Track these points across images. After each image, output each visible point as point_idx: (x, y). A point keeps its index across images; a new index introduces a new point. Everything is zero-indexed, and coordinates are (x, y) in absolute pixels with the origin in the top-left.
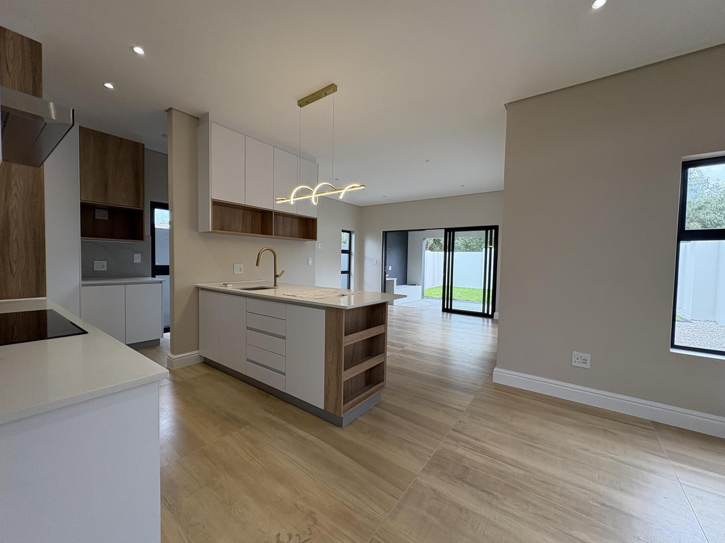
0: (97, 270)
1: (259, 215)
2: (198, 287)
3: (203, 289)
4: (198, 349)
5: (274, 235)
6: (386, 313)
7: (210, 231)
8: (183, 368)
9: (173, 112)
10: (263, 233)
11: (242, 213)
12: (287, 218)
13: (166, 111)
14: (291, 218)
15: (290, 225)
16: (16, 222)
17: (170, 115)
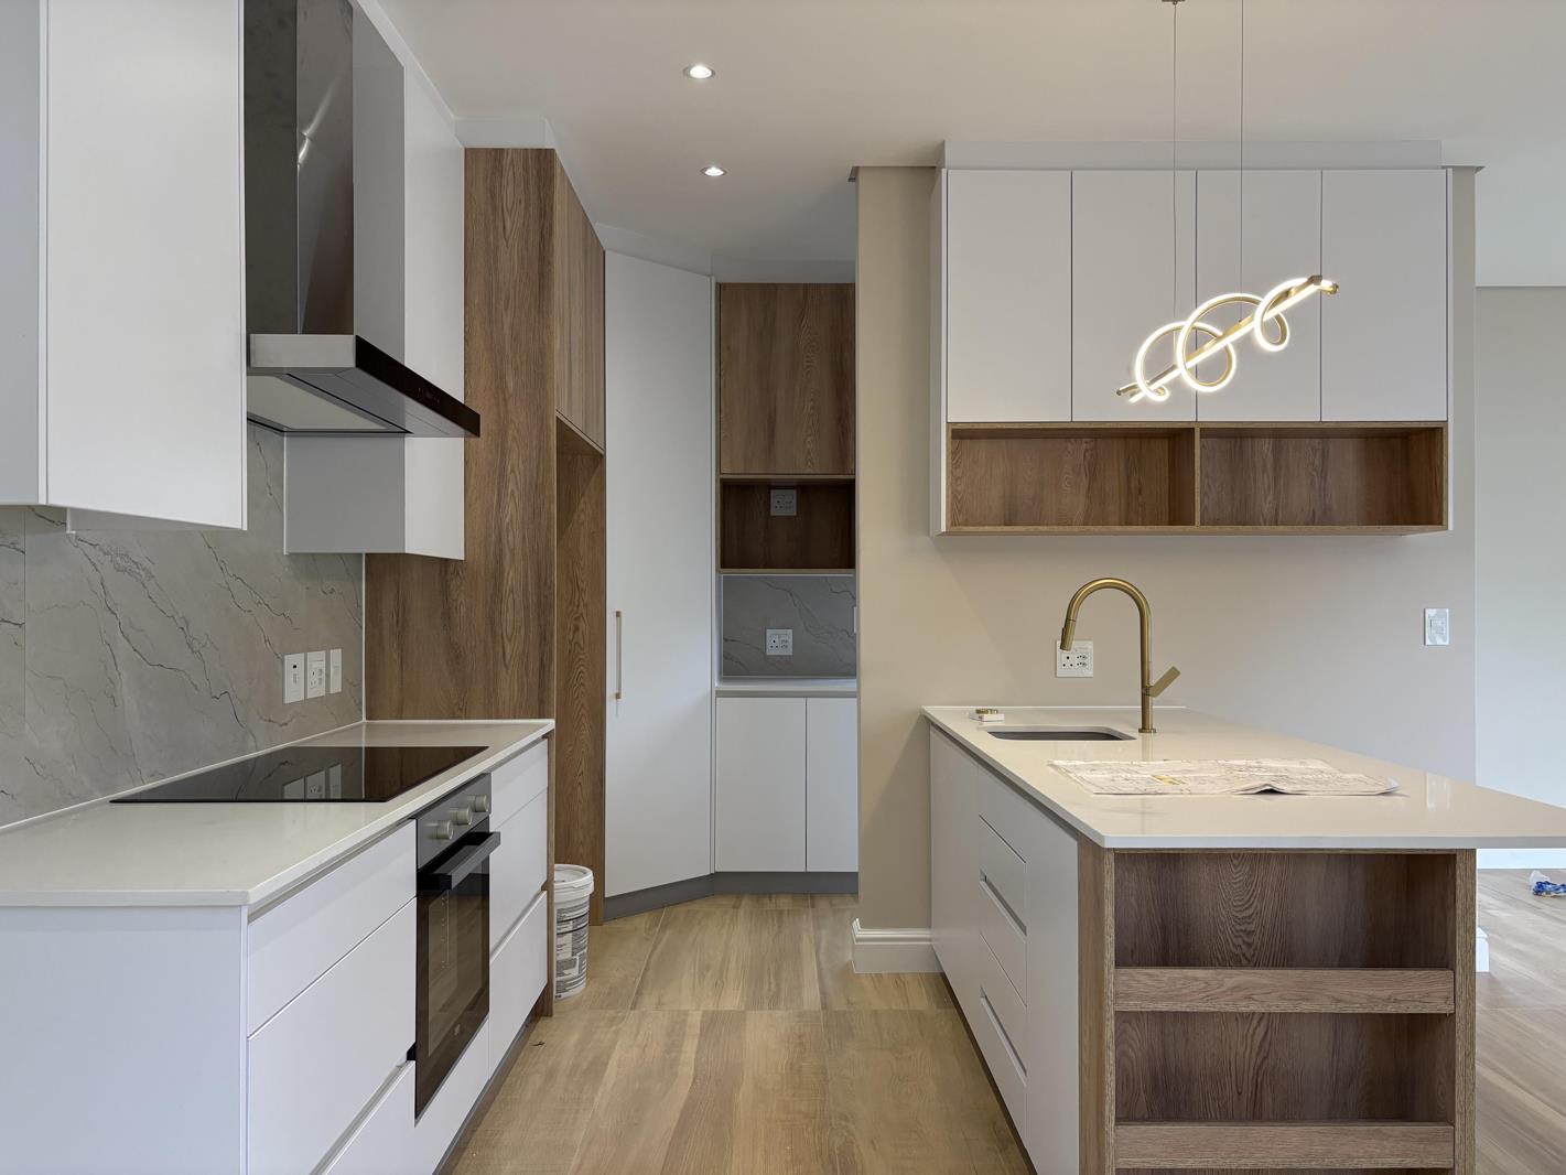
0: (773, 653)
1: (1161, 448)
4: (928, 925)
5: (1202, 524)
6: (1459, 912)
7: (944, 529)
8: (879, 976)
9: (862, 177)
10: (1171, 523)
11: (1086, 450)
12: (1293, 441)
13: (850, 180)
14: (1317, 441)
15: (1315, 473)
16: (512, 552)
17: (857, 187)
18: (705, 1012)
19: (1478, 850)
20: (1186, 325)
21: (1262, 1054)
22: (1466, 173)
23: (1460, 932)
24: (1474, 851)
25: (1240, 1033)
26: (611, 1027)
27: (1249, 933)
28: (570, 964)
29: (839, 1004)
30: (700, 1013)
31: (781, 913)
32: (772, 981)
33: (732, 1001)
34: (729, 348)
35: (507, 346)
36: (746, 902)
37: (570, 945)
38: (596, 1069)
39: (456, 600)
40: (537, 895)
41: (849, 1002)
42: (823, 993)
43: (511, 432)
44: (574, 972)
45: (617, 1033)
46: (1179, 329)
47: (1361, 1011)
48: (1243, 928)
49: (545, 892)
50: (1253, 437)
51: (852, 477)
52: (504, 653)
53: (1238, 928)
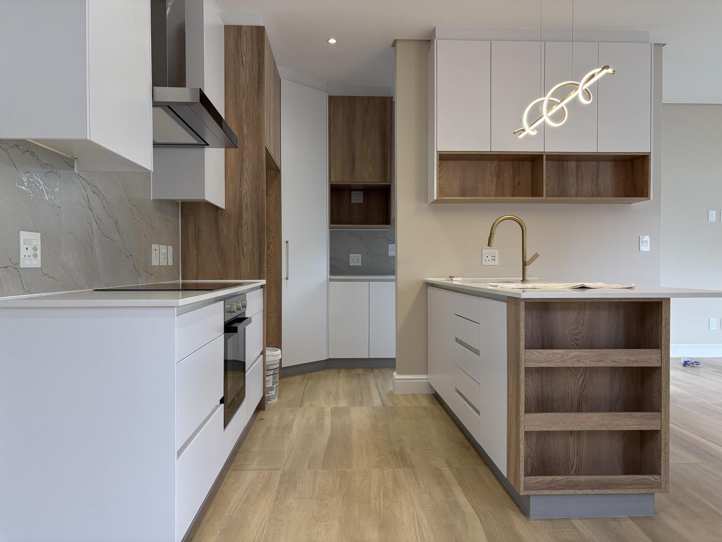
0: (353, 264)
1: (529, 165)
2: (429, 283)
3: (433, 285)
4: (427, 373)
5: (546, 196)
6: (663, 325)
7: (435, 198)
8: (406, 395)
9: (398, 44)
10: (533, 195)
11: (496, 166)
12: (584, 163)
13: (392, 46)
14: (595, 162)
15: (593, 176)
16: (247, 206)
17: (396, 50)
18: (332, 408)
19: (671, 299)
20: (546, 99)
21: (582, 389)
22: (659, 46)
23: (664, 333)
24: (669, 299)
25: (573, 380)
26: (291, 413)
27: (577, 340)
28: (272, 389)
29: (389, 404)
30: (330, 408)
31: (359, 374)
32: (359, 396)
33: (343, 404)
34: (334, 125)
35: (244, 114)
36: (343, 371)
37: (272, 381)
38: (288, 427)
39: (221, 227)
40: (259, 357)
41: (393, 404)
42: (382, 400)
43: (245, 153)
44: (273, 393)
45: (295, 415)
46: (543, 101)
47: (623, 366)
48: (575, 338)
49: (262, 356)
50: (567, 161)
51: (389, 184)
52: (243, 251)
53: (573, 338)
